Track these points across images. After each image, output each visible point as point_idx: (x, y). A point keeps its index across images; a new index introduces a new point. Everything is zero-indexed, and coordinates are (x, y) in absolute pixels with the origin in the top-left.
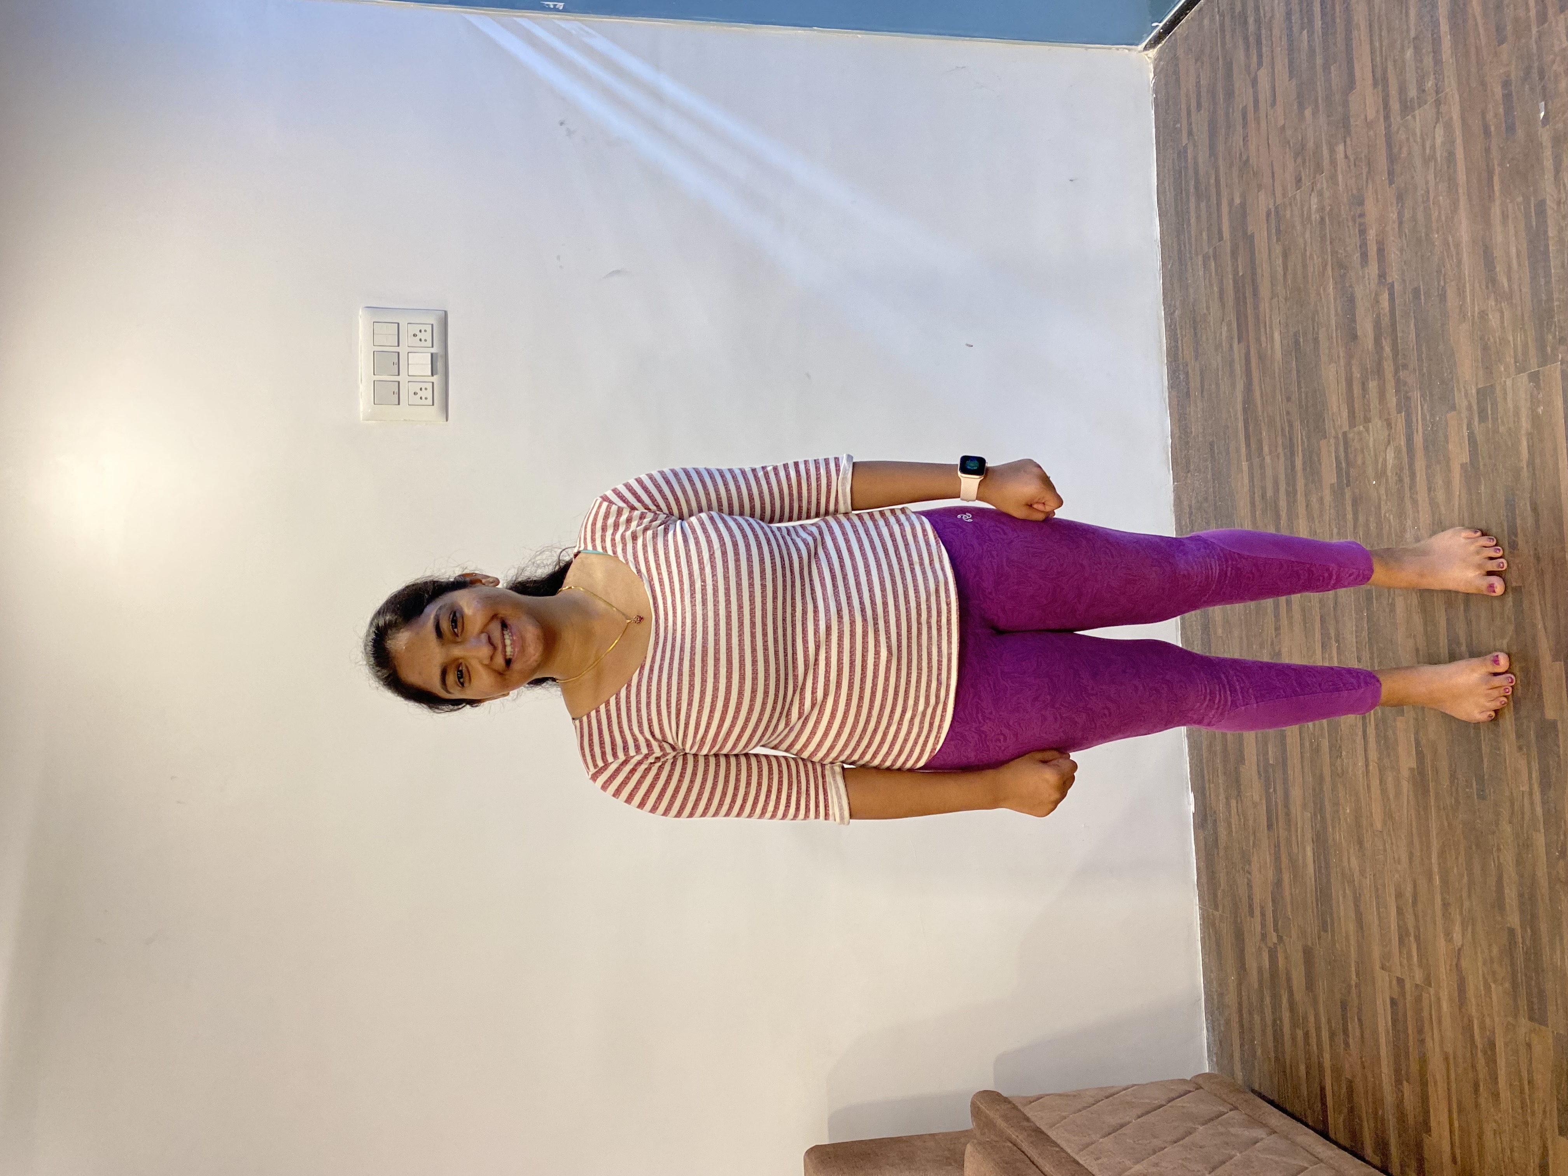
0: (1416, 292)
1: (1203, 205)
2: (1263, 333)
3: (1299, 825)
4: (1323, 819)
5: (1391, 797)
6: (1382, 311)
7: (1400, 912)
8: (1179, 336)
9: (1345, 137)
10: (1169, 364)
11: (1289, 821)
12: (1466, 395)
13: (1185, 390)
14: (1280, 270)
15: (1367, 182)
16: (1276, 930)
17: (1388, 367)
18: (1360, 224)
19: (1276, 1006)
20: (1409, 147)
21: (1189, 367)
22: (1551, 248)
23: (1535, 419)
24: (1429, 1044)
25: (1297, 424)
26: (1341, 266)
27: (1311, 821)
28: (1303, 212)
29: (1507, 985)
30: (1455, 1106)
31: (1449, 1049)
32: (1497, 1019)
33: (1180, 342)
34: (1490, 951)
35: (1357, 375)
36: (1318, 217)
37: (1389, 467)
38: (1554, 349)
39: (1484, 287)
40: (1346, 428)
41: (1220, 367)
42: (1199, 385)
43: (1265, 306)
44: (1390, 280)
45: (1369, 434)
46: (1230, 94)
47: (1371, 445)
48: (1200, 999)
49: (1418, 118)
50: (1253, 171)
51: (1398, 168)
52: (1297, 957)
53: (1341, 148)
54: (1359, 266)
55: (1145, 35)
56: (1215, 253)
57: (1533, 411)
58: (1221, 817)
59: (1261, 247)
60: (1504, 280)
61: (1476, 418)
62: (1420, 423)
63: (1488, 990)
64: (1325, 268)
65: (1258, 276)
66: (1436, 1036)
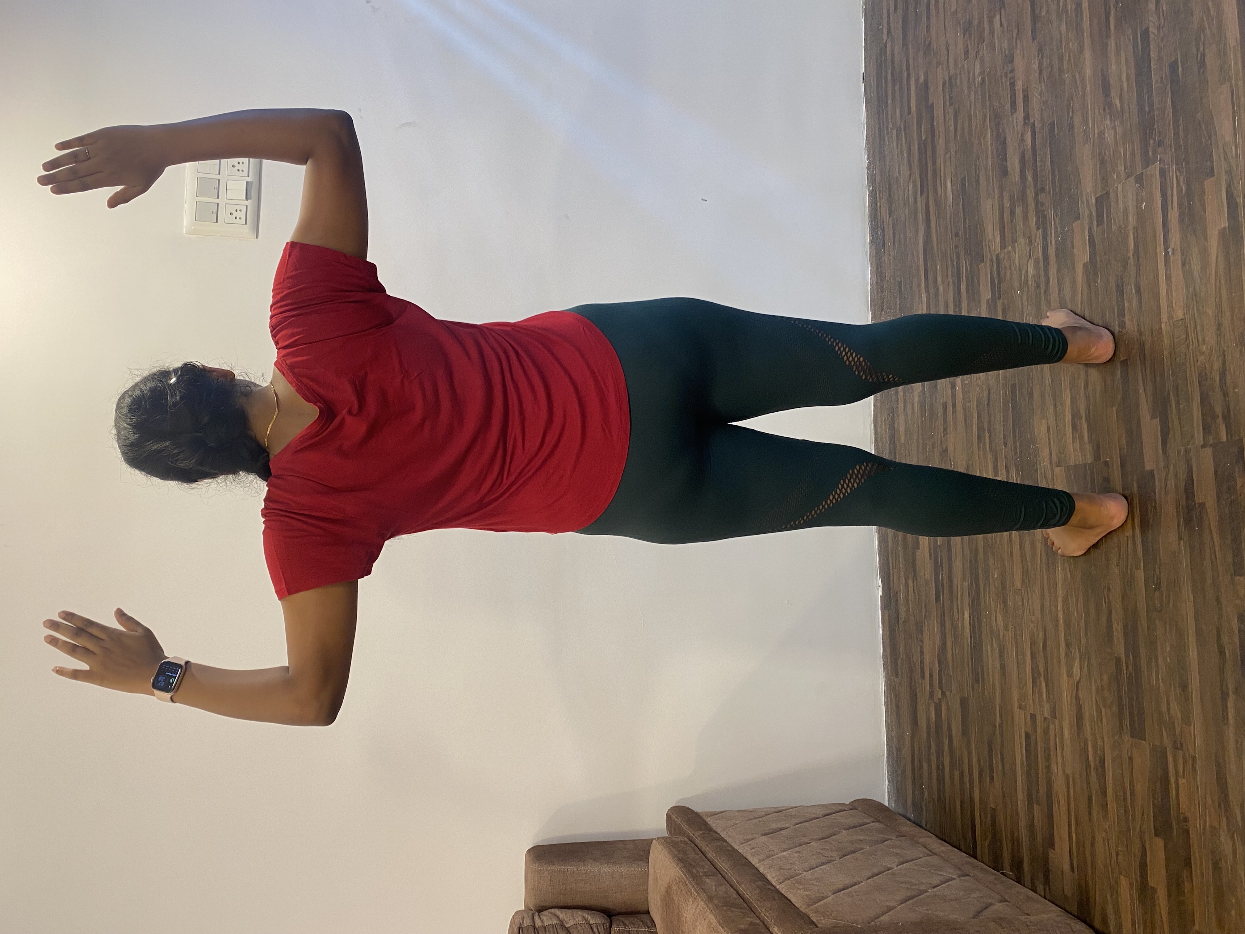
0: (1052, 125)
1: (897, 87)
2: (939, 185)
3: (959, 595)
4: (978, 586)
5: (1028, 559)
6: (1025, 148)
7: (1033, 656)
8: (878, 198)
9: (1001, 9)
11: (952, 592)
12: (1088, 205)
13: (881, 243)
14: (952, 129)
15: (1016, 42)
16: (941, 688)
17: (1030, 193)
18: (1010, 79)
19: (939, 754)
21: (885, 223)
22: (1153, 67)
23: (1141, 215)
24: (1054, 768)
25: (963, 254)
26: (997, 116)
27: (969, 589)
28: (969, 78)
29: (1115, 708)
30: (1073, 821)
31: (1069, 771)
32: (1106, 739)
33: (878, 204)
34: (1101, 680)
35: (1007, 204)
36: (980, 79)
37: (1030, 276)
38: (1155, 152)
39: (1102, 111)
40: (999, 250)
41: (907, 218)
42: (891, 236)
43: (940, 161)
45: (1015, 252)
47: (1017, 261)
48: (883, 755)
50: (934, 51)
51: (1039, 25)
52: (956, 707)
54: (1010, 114)
56: (905, 126)
57: (1138, 208)
58: (902, 595)
59: (939, 112)
60: (1117, 102)
61: (1095, 223)
62: (1053, 235)
63: (1100, 714)
64: (984, 120)
65: (936, 138)
66: (1059, 760)
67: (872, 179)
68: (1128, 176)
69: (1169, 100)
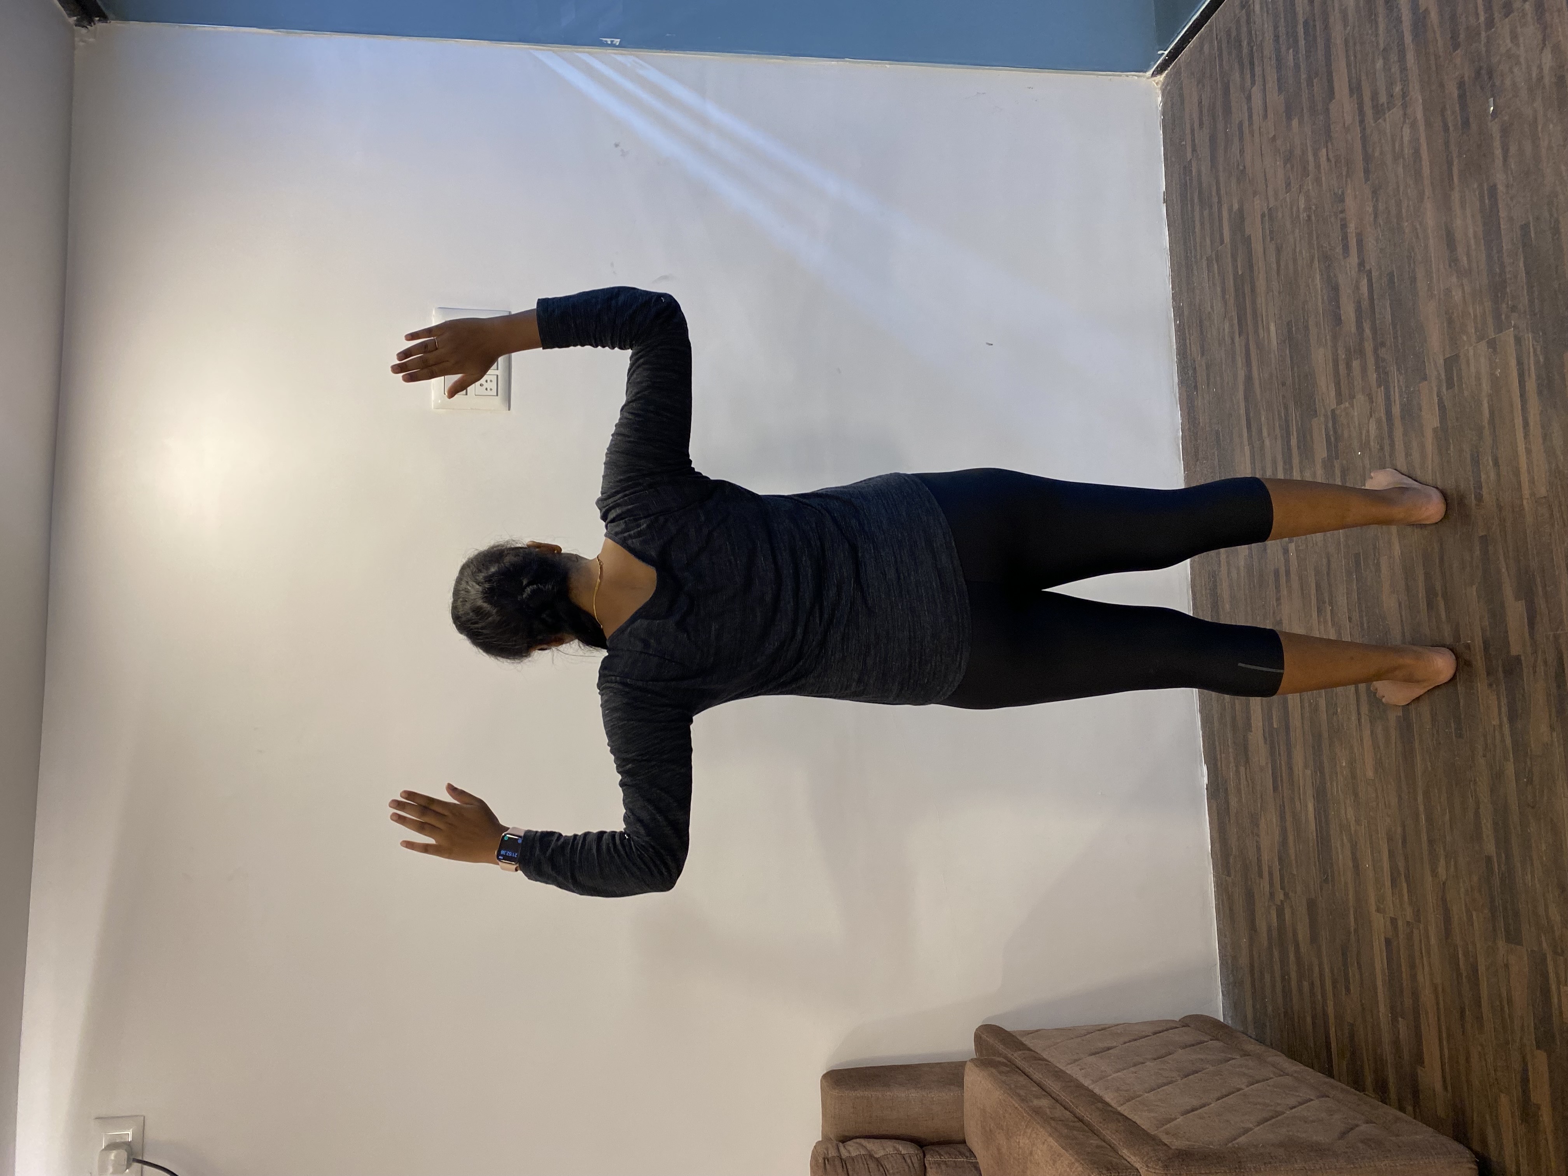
0: (1391, 275)
1: (1206, 213)
2: (1260, 327)
3: (1301, 785)
4: (1323, 775)
5: (1381, 745)
6: (1361, 296)
7: (1391, 854)
8: (1187, 335)
9: (1327, 142)
10: (1179, 362)
11: (1293, 781)
12: (1436, 366)
13: (1193, 385)
14: (1274, 266)
15: (1346, 181)
16: (1282, 888)
17: (1369, 346)
18: (1342, 219)
19: (1284, 961)
20: (1381, 147)
21: (1196, 363)
22: (1502, 226)
23: (1495, 381)
24: (1420, 978)
25: (1292, 406)
26: (1327, 259)
27: (1312, 779)
28: (1292, 213)
29: (1486, 911)
30: (1443, 1034)
31: (1437, 980)
32: (1478, 945)
33: (1188, 341)
34: (1471, 881)
35: (1342, 356)
36: (1305, 215)
37: (1372, 437)
38: (1508, 317)
39: (1447, 267)
40: (1334, 406)
41: (1224, 361)
42: (1205, 378)
43: (1261, 300)
44: (1368, 268)
45: (1353, 409)
46: (1227, 110)
47: (1356, 419)
48: (1216, 965)
49: (1388, 120)
50: (1249, 179)
51: (1372, 166)
52: (1302, 910)
53: (1324, 150)
54: (1341, 257)
55: (1152, 63)
56: (1217, 256)
57: (1492, 374)
58: (1232, 785)
59: (1257, 247)
60: (1465, 259)
61: (1445, 385)
62: (1397, 394)
63: (1470, 918)
64: (1312, 261)
65: (1256, 274)
66: (1427, 969)
67: (1178, 312)
68: (1480, 339)
69: (1521, 264)
